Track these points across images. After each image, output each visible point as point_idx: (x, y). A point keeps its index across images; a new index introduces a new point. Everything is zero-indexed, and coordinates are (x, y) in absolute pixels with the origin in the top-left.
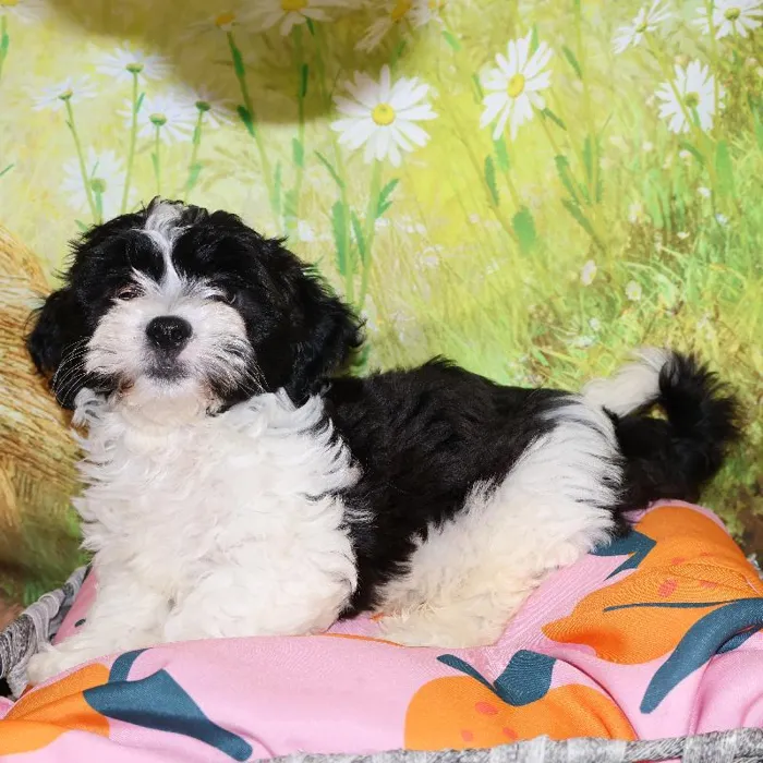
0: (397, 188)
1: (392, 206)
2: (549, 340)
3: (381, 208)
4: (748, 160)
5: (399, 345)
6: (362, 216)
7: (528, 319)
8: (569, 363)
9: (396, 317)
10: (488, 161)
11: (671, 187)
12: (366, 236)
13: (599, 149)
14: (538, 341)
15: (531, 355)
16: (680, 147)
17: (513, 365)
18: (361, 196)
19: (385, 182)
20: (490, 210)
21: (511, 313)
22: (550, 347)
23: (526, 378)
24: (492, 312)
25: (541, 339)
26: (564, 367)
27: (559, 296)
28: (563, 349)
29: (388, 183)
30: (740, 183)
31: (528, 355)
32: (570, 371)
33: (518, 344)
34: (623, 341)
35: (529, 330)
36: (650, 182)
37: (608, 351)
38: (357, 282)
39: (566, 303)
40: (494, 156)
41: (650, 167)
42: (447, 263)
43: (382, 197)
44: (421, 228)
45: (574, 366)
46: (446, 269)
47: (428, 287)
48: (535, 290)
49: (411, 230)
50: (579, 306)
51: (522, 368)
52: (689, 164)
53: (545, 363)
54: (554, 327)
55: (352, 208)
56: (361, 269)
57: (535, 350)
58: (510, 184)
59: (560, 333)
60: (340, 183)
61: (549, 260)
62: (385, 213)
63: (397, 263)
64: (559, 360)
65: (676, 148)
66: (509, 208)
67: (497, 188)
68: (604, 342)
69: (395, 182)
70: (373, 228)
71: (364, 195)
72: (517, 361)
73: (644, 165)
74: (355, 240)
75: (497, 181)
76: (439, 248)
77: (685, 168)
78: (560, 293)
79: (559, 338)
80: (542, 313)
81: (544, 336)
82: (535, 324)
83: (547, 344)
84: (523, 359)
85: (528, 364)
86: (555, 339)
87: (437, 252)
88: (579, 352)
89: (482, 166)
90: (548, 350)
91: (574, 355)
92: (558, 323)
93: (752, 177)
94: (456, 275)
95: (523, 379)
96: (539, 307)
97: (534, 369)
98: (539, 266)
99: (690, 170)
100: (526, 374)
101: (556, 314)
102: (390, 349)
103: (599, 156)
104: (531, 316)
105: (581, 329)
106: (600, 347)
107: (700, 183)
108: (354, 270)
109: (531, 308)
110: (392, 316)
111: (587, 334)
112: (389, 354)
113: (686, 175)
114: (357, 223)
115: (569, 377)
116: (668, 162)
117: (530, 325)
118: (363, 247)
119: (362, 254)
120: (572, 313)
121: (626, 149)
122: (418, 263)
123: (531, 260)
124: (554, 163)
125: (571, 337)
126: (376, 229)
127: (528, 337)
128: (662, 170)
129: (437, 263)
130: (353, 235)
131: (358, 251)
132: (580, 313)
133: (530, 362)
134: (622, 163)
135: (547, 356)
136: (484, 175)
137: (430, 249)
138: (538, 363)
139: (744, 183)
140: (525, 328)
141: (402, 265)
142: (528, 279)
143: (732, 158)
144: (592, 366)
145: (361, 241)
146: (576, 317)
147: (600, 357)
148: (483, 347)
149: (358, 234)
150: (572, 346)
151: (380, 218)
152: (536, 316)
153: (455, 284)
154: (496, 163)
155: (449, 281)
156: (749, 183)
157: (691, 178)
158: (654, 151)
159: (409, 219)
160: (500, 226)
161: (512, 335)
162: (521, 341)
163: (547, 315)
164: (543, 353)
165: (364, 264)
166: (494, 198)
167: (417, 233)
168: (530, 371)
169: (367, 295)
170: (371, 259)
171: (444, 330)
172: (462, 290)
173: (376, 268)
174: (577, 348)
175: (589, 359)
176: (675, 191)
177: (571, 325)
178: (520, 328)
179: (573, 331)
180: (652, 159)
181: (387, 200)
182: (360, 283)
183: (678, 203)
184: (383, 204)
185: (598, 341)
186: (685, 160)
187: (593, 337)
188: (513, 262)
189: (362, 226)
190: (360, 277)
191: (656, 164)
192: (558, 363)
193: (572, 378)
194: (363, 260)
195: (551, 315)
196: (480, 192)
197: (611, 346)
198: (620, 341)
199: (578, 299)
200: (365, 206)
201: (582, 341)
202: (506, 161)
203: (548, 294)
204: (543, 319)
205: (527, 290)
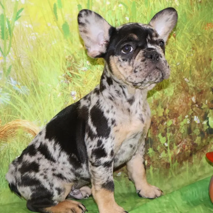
0: (23, 11)
1: (21, 17)
2: (73, 68)
3: (17, 18)
4: (141, 8)
5: (21, 66)
6: (10, 20)
7: (65, 60)
8: (79, 76)
9: (21, 56)
10: (55, 5)
11: (116, 16)
12: (11, 27)
13: (92, 3)
14: (69, 69)
15: (67, 73)
16: (119, 3)
17: (60, 77)
18: (10, 13)
19: (19, 8)
20: (55, 22)
21: (60, 58)
22: (73, 71)
23: (64, 81)
24: (53, 58)
25: (70, 68)
26: (77, 77)
27: (76, 53)
28: (77, 71)
29: (20, 9)
30: (138, 16)
31: (65, 74)
32: (79, 79)
33: (62, 69)
34: (97, 69)
35: (66, 64)
36: (108, 15)
37: (92, 72)
38: (8, 43)
39: (79, 55)
40: (57, 4)
41: (109, 10)
42: (39, 39)
43: (18, 14)
44: (30, 26)
45: (80, 77)
46: (39, 41)
47: (32, 47)
48: (68, 50)
49: (27, 26)
50: (83, 56)
51: (63, 78)
52: (122, 9)
53: (71, 76)
54: (74, 64)
55: (7, 16)
56: (9, 38)
57: (68, 72)
58: (62, 13)
59: (76, 66)
60: (3, 7)
61: (73, 40)
62: (19, 19)
63: (22, 37)
64: (76, 75)
65: (117, 4)
66: (61, 22)
67: (58, 14)
68: (91, 69)
69: (22, 9)
70: (14, 25)
71: (11, 12)
72: (62, 76)
73: (107, 9)
74: (8, 28)
75: (57, 12)
76: (37, 34)
77: (121, 10)
78: (77, 52)
79: (76, 67)
80: (70, 59)
81: (71, 67)
82: (68, 62)
83: (72, 70)
84: (63, 75)
85: (65, 77)
86: (75, 68)
87: (36, 35)
88: (82, 72)
89: (53, 7)
90: (72, 72)
91: (81, 73)
92: (76, 62)
93: (142, 14)
94: (42, 44)
95: (63, 82)
96: (69, 57)
97: (67, 78)
98: (70, 42)
99: (123, 11)
100: (64, 80)
101: (75, 59)
102: (19, 68)
103: (92, 5)
104: (66, 60)
105: (83, 64)
106: (89, 71)
107: (126, 15)
108: (7, 38)
109: (67, 57)
110: (19, 56)
111: (85, 66)
112: (18, 69)
113: (121, 12)
114: (8, 22)
115: (78, 81)
116: (115, 8)
117: (66, 63)
118: (10, 31)
119: (10, 32)
120: (80, 59)
121: (101, 4)
122: (29, 38)
123: (67, 40)
124: (77, 7)
125: (80, 67)
126: (15, 25)
127: (66, 67)
128: (113, 11)
129: (36, 39)
130: (7, 26)
131: (8, 32)
132: (83, 59)
133: (66, 76)
134: (99, 8)
135: (71, 74)
136: (53, 10)
137: (34, 34)
138: (69, 76)
139: (139, 16)
140: (64, 64)
141: (23, 37)
142: (66, 47)
143: (136, 7)
144: (86, 77)
145: (10, 28)
146: (82, 60)
147: (89, 74)
148: (50, 70)
149: (9, 26)
150: (80, 70)
151: (17, 21)
152: (68, 60)
153: (41, 47)
154: (57, 6)
155: (39, 45)
156: (140, 16)
157: (123, 14)
158: (110, 5)
159: (27, 23)
160: (57, 27)
161: (60, 66)
162: (63, 68)
163: (72, 59)
164: (70, 72)
165: (10, 37)
166: (56, 18)
167: (29, 27)
168: (66, 79)
169: (11, 48)
170: (13, 34)
171: (37, 62)
172: (44, 49)
173: (14, 38)
174: (82, 71)
175: (86, 75)
176: (117, 18)
177: (80, 63)
178: (63, 63)
179: (81, 65)
180: (109, 7)
181: (19, 15)
182: (9, 43)
183: (118, 22)
184: (18, 16)
185: (89, 68)
186: (121, 7)
187: (87, 67)
188: (61, 41)
189: (10, 23)
190: (9, 41)
191: (111, 9)
192: (75, 76)
193: (80, 81)
194: (10, 35)
195: (73, 59)
196: (52, 16)
197: (93, 70)
198: (96, 69)
199: (83, 54)
200: (12, 16)
201: (84, 68)
202: (61, 6)
203: (73, 52)
204: (71, 61)
205: (66, 51)
